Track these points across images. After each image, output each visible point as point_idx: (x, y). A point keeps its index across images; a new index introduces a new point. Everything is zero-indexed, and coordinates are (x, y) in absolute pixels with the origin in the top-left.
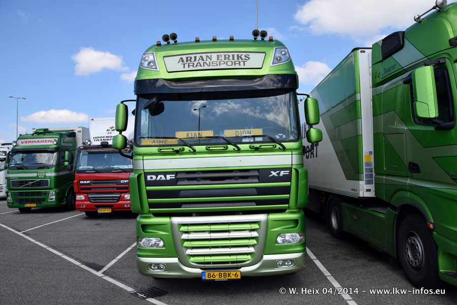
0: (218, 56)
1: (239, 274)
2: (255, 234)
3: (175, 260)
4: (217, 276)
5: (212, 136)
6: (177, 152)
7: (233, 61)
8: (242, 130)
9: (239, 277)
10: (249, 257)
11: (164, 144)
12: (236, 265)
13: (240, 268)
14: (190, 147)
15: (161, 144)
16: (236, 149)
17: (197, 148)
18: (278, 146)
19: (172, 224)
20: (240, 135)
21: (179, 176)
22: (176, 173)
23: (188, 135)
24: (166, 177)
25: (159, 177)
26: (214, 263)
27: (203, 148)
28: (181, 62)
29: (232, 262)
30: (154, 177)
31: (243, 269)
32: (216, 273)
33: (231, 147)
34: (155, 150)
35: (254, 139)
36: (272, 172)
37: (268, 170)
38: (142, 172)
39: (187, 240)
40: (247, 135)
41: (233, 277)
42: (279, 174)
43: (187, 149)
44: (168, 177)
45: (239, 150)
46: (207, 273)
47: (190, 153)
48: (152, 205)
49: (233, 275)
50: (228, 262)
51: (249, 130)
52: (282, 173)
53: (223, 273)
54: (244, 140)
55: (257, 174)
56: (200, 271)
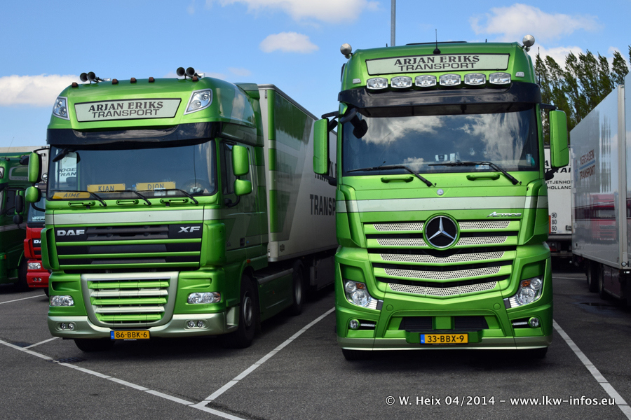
0: (130, 104)
1: (147, 333)
2: (165, 292)
3: (85, 319)
4: (126, 336)
5: (124, 189)
6: (88, 207)
7: (145, 110)
8: (155, 184)
9: (148, 337)
10: (159, 317)
11: (75, 197)
12: (145, 325)
13: (150, 327)
14: (100, 201)
15: (73, 197)
16: (147, 204)
17: (108, 202)
18: (190, 200)
19: (82, 281)
20: (152, 189)
21: (89, 231)
22: (86, 228)
23: (100, 188)
24: (75, 232)
25: (69, 231)
26: (124, 322)
27: (113, 202)
28: (92, 111)
29: (143, 321)
30: (64, 232)
31: (152, 329)
32: (125, 332)
33: (141, 202)
34: (66, 203)
35: (166, 193)
36: (182, 228)
37: (178, 226)
38: (52, 227)
39: (97, 298)
40: (159, 189)
41: (142, 337)
42: (189, 230)
43: (98, 203)
44: (78, 232)
45: (150, 205)
46: (115, 332)
47: (100, 207)
48: (62, 261)
49: (142, 335)
50: (137, 322)
51: (162, 183)
52: (193, 229)
53: (131, 332)
54: (156, 194)
55: (166, 229)
56: (108, 330)
